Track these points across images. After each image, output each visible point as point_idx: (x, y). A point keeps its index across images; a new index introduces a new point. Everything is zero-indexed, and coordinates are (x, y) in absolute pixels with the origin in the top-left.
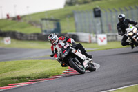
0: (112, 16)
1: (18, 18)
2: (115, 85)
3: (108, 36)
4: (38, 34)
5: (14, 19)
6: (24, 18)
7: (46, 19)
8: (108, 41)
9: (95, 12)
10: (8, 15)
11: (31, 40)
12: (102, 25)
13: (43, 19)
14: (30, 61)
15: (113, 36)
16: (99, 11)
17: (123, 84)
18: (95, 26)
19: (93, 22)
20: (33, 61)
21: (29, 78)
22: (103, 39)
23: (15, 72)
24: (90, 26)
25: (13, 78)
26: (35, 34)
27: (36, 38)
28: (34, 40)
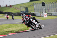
0: (49, 6)
1: (11, 6)
2: (51, 34)
3: (48, 14)
4: (19, 13)
5: (9, 7)
6: (13, 6)
7: (22, 7)
8: (48, 16)
9: (42, 4)
10: (6, 5)
11: (16, 15)
12: (45, 9)
13: (21, 7)
14: (15, 24)
15: (50, 13)
16: (44, 4)
17: (54, 34)
18: (42, 10)
19: (42, 8)
20: (17, 24)
21: (15, 31)
22: (46, 15)
23: (10, 28)
24: (40, 10)
25: (8, 31)
26: (17, 13)
27: (18, 15)
28: (17, 15)
